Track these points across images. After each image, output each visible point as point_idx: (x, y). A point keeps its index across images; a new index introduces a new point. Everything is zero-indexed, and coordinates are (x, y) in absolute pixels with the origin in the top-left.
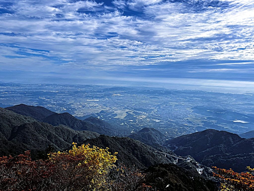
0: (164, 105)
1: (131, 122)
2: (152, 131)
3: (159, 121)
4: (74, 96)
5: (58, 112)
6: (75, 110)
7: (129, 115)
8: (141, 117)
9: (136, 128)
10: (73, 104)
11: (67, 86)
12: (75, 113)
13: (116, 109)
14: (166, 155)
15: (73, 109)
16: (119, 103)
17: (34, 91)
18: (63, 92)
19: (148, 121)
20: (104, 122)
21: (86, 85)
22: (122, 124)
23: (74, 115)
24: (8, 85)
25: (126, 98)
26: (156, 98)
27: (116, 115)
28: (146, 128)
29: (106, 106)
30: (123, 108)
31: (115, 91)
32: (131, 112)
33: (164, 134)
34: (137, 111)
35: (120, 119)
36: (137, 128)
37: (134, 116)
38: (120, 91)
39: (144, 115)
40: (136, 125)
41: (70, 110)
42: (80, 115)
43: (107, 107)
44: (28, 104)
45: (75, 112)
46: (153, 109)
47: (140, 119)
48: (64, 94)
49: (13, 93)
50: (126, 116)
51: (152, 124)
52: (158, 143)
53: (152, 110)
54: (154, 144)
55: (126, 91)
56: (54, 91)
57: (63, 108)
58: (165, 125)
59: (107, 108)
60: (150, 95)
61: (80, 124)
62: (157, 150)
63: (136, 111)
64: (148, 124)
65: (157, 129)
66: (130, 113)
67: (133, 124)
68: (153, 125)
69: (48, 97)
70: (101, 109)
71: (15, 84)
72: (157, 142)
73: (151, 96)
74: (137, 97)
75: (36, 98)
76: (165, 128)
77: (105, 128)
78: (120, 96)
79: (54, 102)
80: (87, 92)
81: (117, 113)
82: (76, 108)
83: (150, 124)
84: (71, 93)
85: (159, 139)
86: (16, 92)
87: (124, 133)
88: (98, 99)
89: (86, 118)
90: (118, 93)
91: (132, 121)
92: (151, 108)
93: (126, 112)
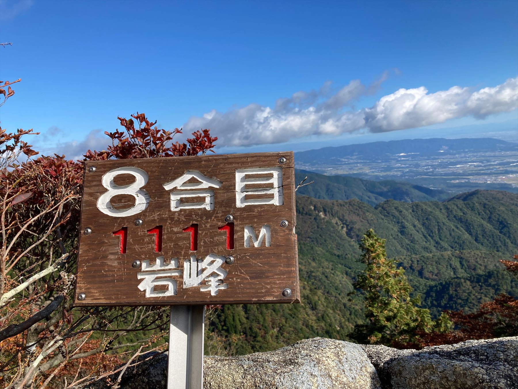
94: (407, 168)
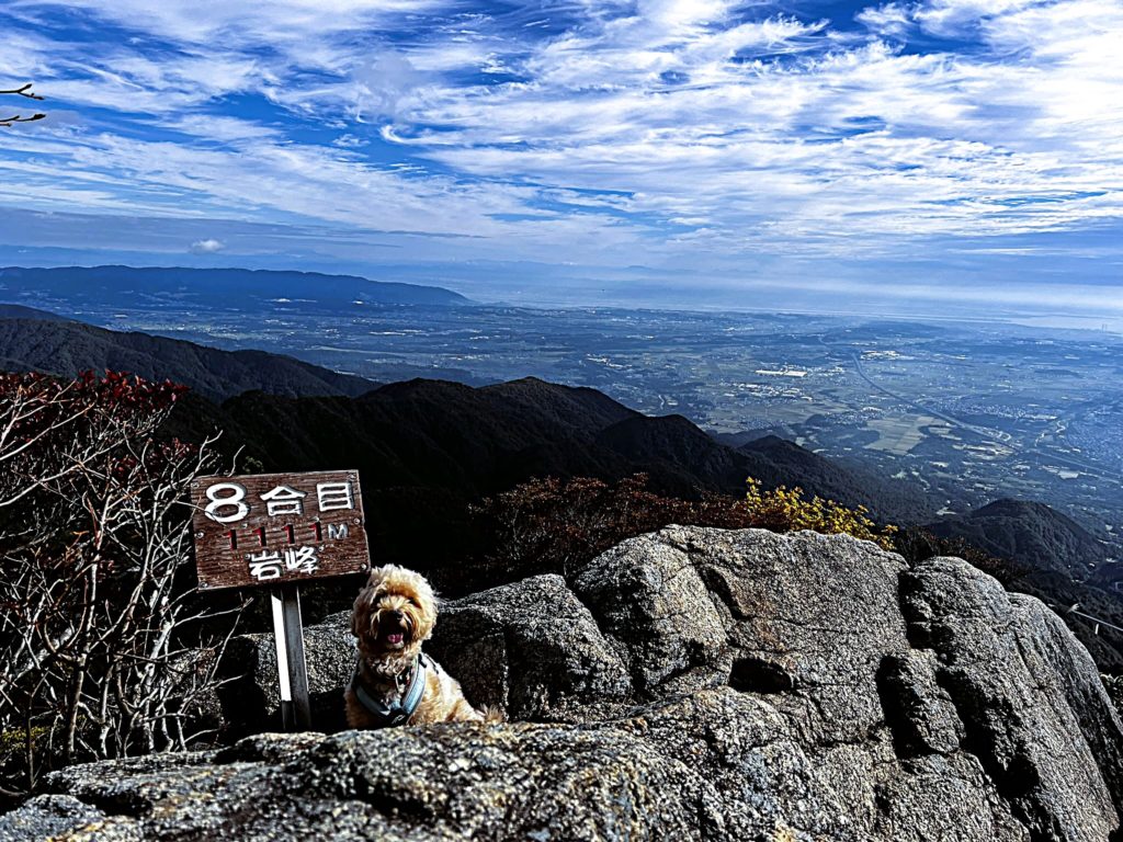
0: (1104, 407)
1: (942, 469)
2: (1039, 519)
3: (1075, 475)
4: (709, 353)
5: (647, 412)
6: (710, 408)
7: (930, 439)
8: (986, 453)
9: (962, 498)
10: (702, 384)
11: (686, 318)
12: (709, 420)
13: (875, 412)
14: (1101, 626)
15: (701, 402)
16: (888, 386)
17: (573, 333)
18: (670, 339)
19: (1018, 470)
20: (822, 459)
21: (756, 312)
22: (900, 475)
23: (705, 426)
24: (491, 310)
25: (922, 370)
26: (1067, 372)
27: (874, 436)
28: (1006, 500)
29: (834, 397)
30: (909, 411)
31: (874, 339)
32: (942, 427)
33: (1095, 533)
34: (971, 427)
35: (892, 455)
36: (968, 498)
37: (955, 447)
38: (899, 341)
39: (1004, 444)
40: (964, 483)
41: (691, 405)
42: (726, 426)
43: (836, 401)
44: (552, 380)
45: (710, 415)
46: (1050, 421)
47: (984, 461)
48: (674, 349)
49: (506, 337)
50: (918, 445)
51: (1037, 486)
52: (1065, 568)
53: (1044, 423)
54: (1043, 572)
55: (923, 341)
56: (638, 336)
57: (666, 397)
58: (1101, 495)
59: (838, 405)
60: (1037, 361)
61: (727, 460)
62: (1054, 600)
63: (963, 426)
64: (1021, 484)
65: (1062, 511)
66: (939, 431)
67: (947, 479)
68: (1043, 490)
69: (617, 356)
70: (811, 408)
71: (512, 309)
72: (1057, 567)
73: (1040, 367)
74: (976, 365)
75: (577, 357)
76: (1105, 508)
77: (824, 486)
78: (896, 360)
79: (638, 376)
80: (758, 340)
81: (878, 427)
82: (715, 402)
83: (1029, 485)
84: (699, 343)
85: (1070, 553)
86: (515, 338)
87: (908, 513)
88: (802, 371)
89: (748, 439)
90: (887, 348)
91: (944, 465)
92: (1036, 414)
93: (917, 425)
94: (291, 328)
